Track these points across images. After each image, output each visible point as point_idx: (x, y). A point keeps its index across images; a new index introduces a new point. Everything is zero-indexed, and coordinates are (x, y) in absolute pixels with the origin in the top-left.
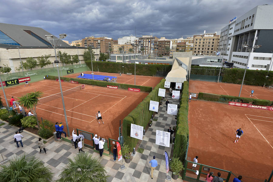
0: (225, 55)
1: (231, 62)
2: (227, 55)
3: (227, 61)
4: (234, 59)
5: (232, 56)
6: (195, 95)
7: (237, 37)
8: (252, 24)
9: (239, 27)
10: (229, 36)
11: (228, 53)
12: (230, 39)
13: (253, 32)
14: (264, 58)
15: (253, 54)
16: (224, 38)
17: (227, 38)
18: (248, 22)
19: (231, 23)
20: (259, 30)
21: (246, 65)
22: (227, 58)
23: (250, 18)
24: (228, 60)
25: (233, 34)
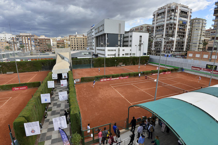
0: (92, 49)
1: (97, 54)
2: (94, 49)
3: (94, 53)
4: (98, 52)
5: (96, 50)
6: (79, 80)
7: (97, 37)
8: (103, 30)
9: (97, 31)
10: (92, 37)
11: (94, 48)
12: (93, 39)
13: (105, 34)
14: (112, 50)
15: (107, 48)
16: (90, 38)
17: (91, 38)
18: (101, 29)
19: (92, 28)
20: (107, 34)
21: (104, 55)
22: (94, 51)
23: (102, 26)
24: (95, 53)
25: (94, 36)
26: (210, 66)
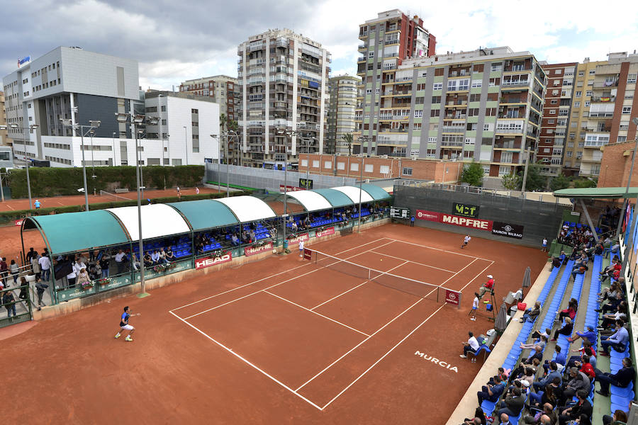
0: (28, 143)
1: (44, 159)
2: (32, 144)
3: (37, 158)
4: (48, 152)
5: (43, 145)
7: (42, 101)
8: (59, 79)
9: (39, 81)
10: (26, 98)
11: (33, 137)
12: (30, 106)
13: (66, 96)
15: (76, 141)
16: (15, 100)
17: (21, 103)
18: (52, 76)
19: (21, 66)
20: (75, 95)
21: (70, 162)
22: (33, 150)
23: (54, 68)
24: (37, 155)
25: (31, 96)
26: (462, 208)
